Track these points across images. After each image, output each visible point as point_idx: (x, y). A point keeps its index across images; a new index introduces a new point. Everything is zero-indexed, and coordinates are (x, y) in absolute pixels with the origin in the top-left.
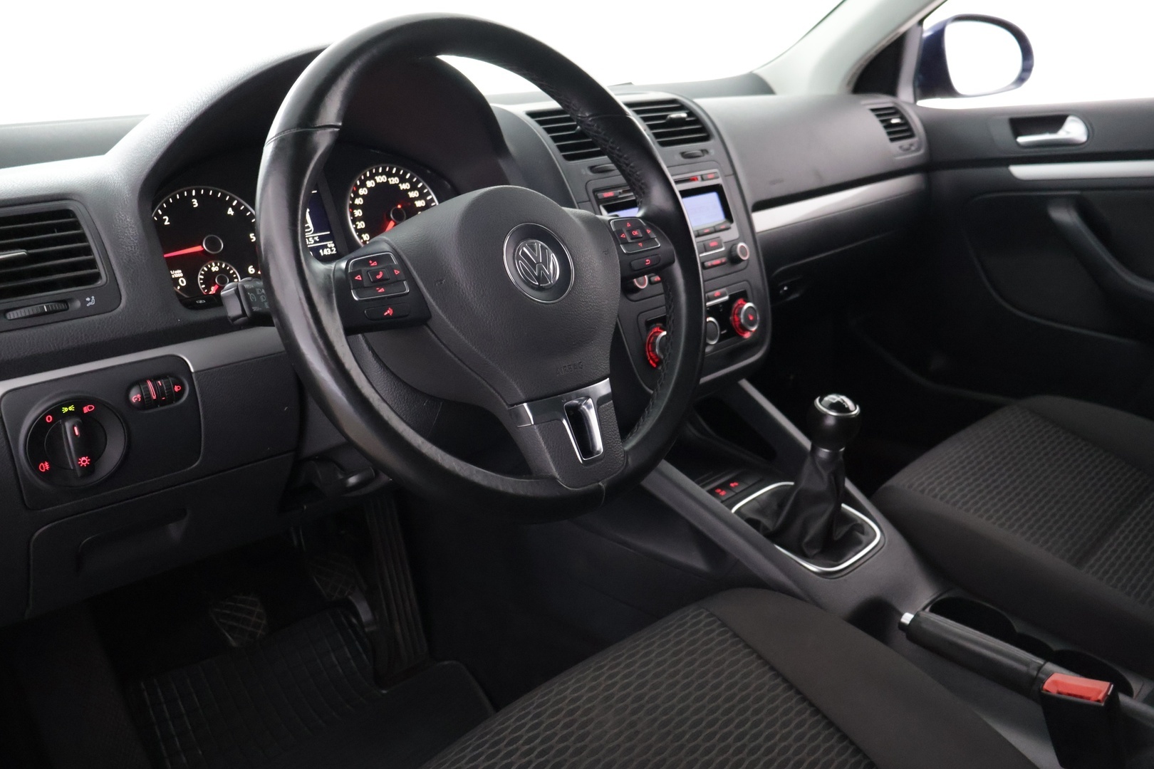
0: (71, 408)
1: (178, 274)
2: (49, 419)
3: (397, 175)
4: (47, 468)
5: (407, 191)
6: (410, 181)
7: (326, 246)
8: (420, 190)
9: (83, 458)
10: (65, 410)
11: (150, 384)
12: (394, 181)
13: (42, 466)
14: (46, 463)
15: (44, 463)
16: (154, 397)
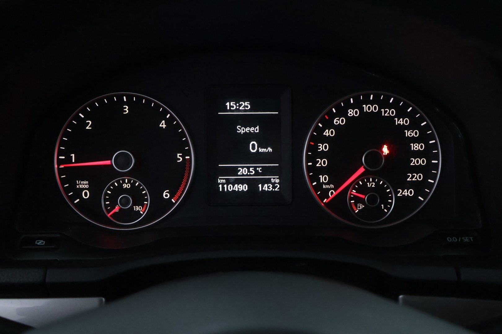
1: (84, 185)
3: (394, 106)
5: (404, 127)
6: (410, 116)
7: (268, 181)
8: (423, 130)
12: (390, 112)
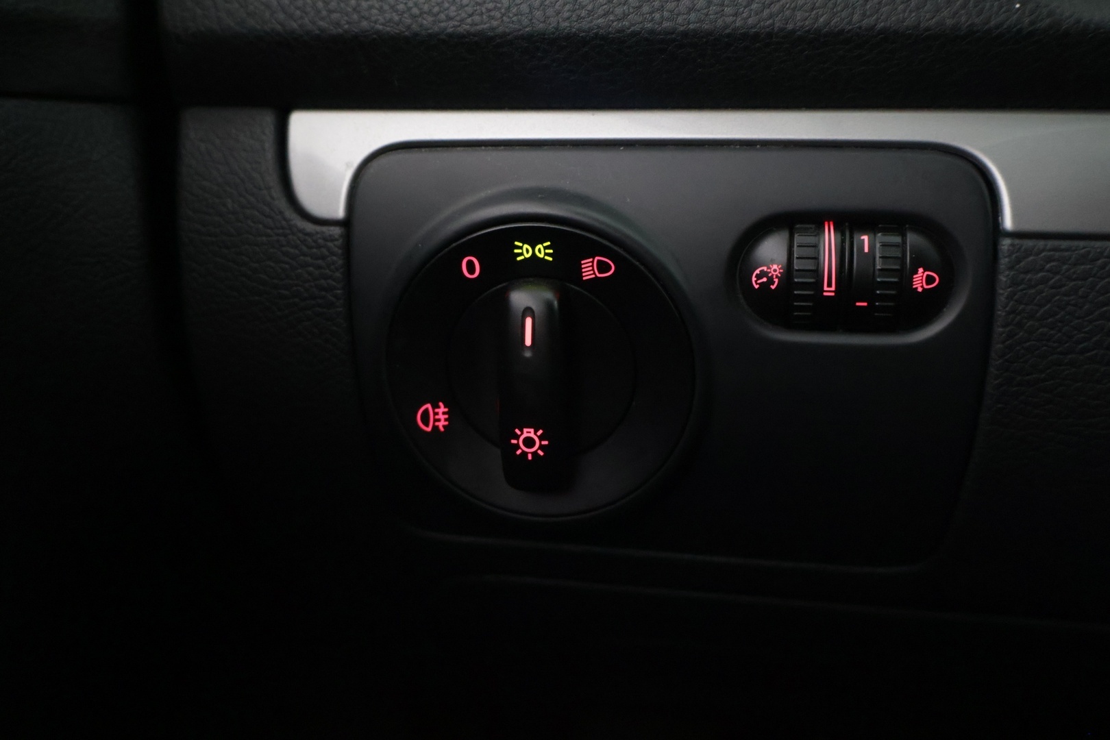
0: (542, 251)
2: (471, 268)
4: (441, 424)
9: (529, 433)
10: (525, 251)
11: (829, 238)
13: (426, 412)
14: (442, 409)
15: (435, 406)
16: (829, 291)
